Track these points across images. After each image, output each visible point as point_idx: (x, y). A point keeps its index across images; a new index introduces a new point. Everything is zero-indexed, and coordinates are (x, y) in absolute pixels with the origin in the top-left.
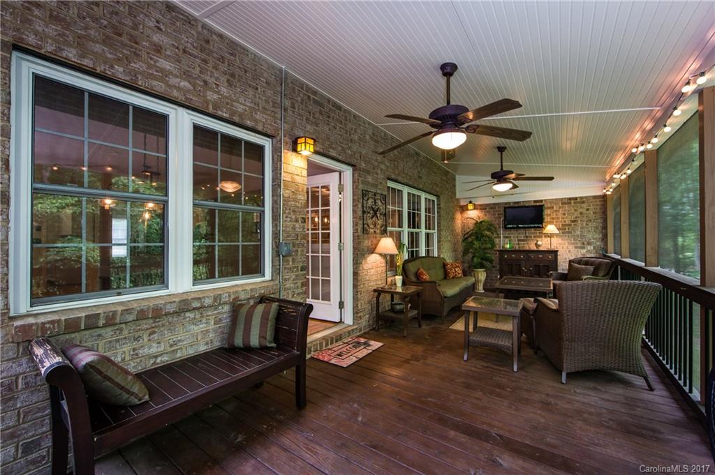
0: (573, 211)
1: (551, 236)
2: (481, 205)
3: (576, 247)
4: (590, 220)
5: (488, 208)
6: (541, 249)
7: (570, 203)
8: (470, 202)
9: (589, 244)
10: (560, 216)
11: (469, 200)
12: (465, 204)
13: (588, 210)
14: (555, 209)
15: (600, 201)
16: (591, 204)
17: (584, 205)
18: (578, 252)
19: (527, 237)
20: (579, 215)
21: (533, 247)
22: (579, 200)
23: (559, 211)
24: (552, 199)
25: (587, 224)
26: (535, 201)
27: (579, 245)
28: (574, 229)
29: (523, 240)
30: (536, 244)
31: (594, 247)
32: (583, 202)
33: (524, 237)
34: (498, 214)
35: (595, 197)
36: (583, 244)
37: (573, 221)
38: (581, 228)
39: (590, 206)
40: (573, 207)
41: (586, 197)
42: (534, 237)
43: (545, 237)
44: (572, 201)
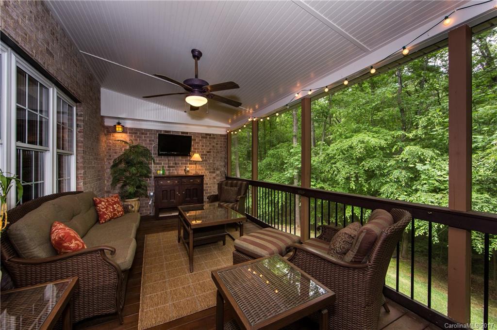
0: (208, 144)
1: (195, 162)
2: (131, 129)
3: (210, 172)
4: (218, 152)
5: (138, 132)
6: (190, 174)
7: (206, 138)
8: (119, 124)
9: (218, 169)
10: (200, 147)
11: (117, 121)
12: (112, 125)
13: (217, 144)
14: (197, 141)
15: (224, 139)
16: (219, 140)
17: (215, 140)
18: (211, 175)
19: (176, 164)
20: (212, 148)
21: (182, 173)
22: (212, 136)
23: (199, 143)
24: (195, 133)
25: (217, 155)
26: (182, 133)
27: (212, 171)
28: (208, 158)
29: (172, 167)
30: (185, 170)
31: (220, 172)
32: (214, 138)
33: (173, 164)
34: (149, 141)
35: (221, 135)
36: (214, 169)
37: (208, 152)
38: (213, 158)
39: (218, 141)
40: (209, 141)
41: (216, 135)
42: (182, 164)
43: (190, 164)
44: (208, 136)
